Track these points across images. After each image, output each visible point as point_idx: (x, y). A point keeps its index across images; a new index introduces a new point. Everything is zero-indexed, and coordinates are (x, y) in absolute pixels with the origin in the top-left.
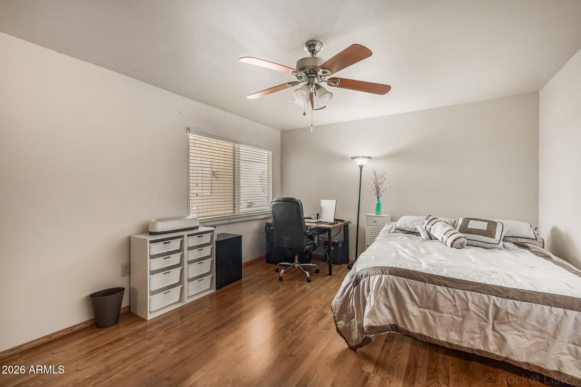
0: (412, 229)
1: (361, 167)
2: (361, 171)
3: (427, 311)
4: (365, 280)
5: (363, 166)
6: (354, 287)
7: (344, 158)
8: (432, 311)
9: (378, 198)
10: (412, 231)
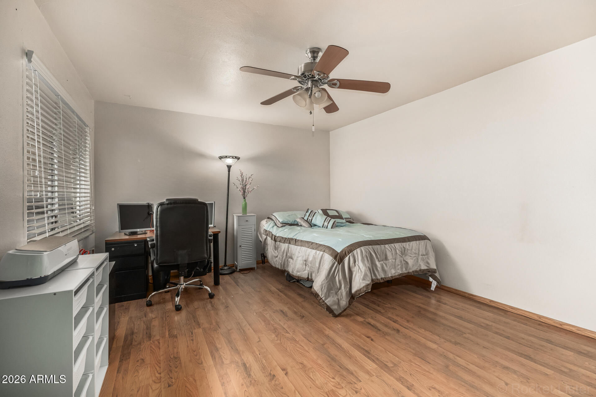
0: (293, 221)
1: (229, 167)
2: (229, 171)
3: (382, 262)
4: (350, 255)
5: (231, 166)
6: (339, 265)
7: (201, 156)
8: (384, 262)
9: (244, 198)
10: (292, 223)
